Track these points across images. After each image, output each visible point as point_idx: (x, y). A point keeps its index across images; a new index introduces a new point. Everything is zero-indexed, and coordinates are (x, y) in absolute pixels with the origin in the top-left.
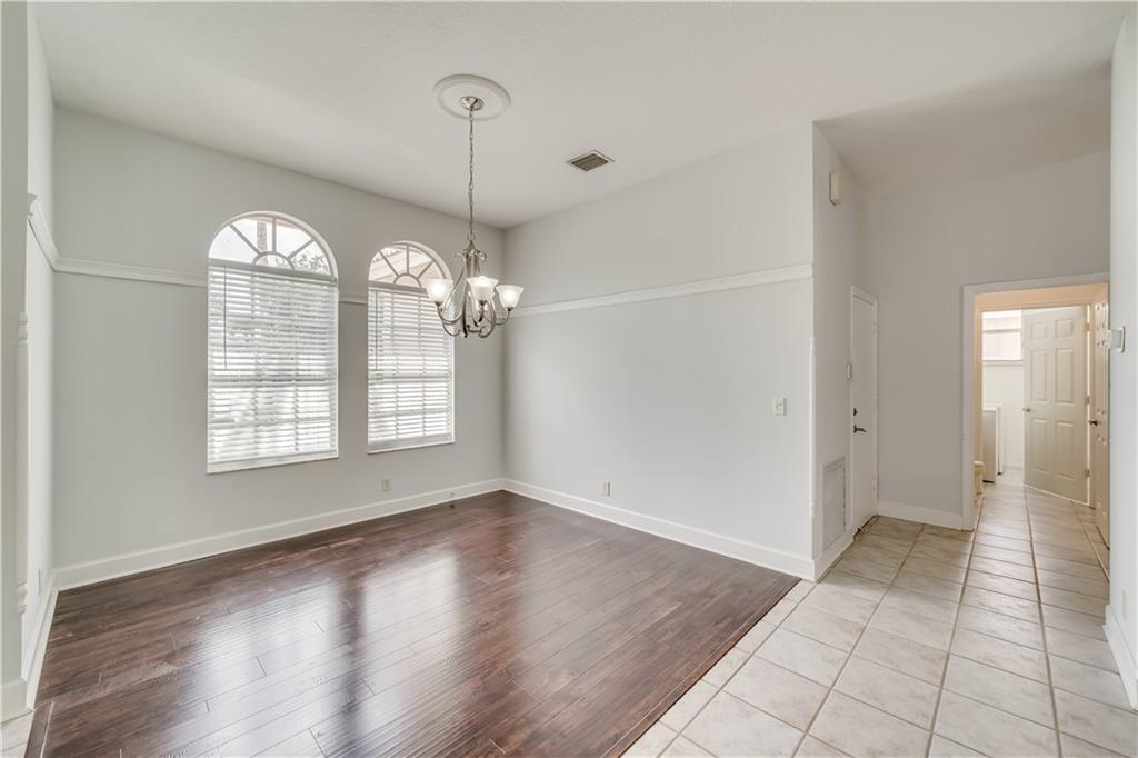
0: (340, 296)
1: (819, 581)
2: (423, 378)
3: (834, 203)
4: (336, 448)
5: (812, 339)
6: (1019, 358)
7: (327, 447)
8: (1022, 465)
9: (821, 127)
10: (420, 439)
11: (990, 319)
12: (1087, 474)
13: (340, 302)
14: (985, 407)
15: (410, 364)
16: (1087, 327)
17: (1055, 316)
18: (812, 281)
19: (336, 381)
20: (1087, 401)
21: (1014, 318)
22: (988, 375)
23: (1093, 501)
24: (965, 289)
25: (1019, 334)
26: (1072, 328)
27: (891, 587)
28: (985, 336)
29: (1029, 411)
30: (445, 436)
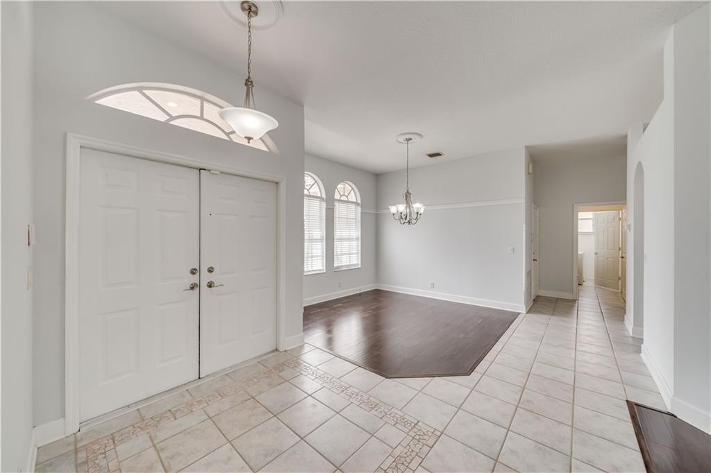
0: (327, 206)
1: (527, 313)
2: (349, 239)
3: (529, 174)
4: (325, 269)
5: (524, 226)
6: (591, 231)
7: (320, 268)
8: (594, 278)
9: (527, 147)
10: (348, 266)
11: (581, 215)
12: (619, 279)
13: (326, 208)
14: (579, 253)
15: (345, 234)
16: (620, 219)
17: (607, 214)
18: (524, 205)
19: (325, 241)
20: (620, 249)
21: (590, 215)
22: (580, 238)
23: (622, 290)
24: (575, 205)
25: (591, 221)
26: (614, 219)
27: (552, 314)
28: (579, 221)
29: (596, 254)
30: (355, 265)
